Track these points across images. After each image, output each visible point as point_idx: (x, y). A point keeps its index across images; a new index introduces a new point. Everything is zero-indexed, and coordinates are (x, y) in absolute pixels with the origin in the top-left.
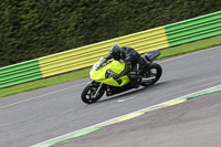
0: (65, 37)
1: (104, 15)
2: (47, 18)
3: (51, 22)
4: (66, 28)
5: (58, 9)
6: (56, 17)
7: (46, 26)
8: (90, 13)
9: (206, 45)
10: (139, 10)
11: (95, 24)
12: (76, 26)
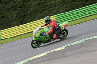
0: (12, 22)
1: (29, 11)
2: (3, 13)
3: (5, 15)
4: (12, 17)
5: (8, 9)
6: (7, 13)
7: (3, 17)
8: (22, 10)
9: (73, 23)
10: (44, 9)
11: (25, 15)
12: (17, 16)
